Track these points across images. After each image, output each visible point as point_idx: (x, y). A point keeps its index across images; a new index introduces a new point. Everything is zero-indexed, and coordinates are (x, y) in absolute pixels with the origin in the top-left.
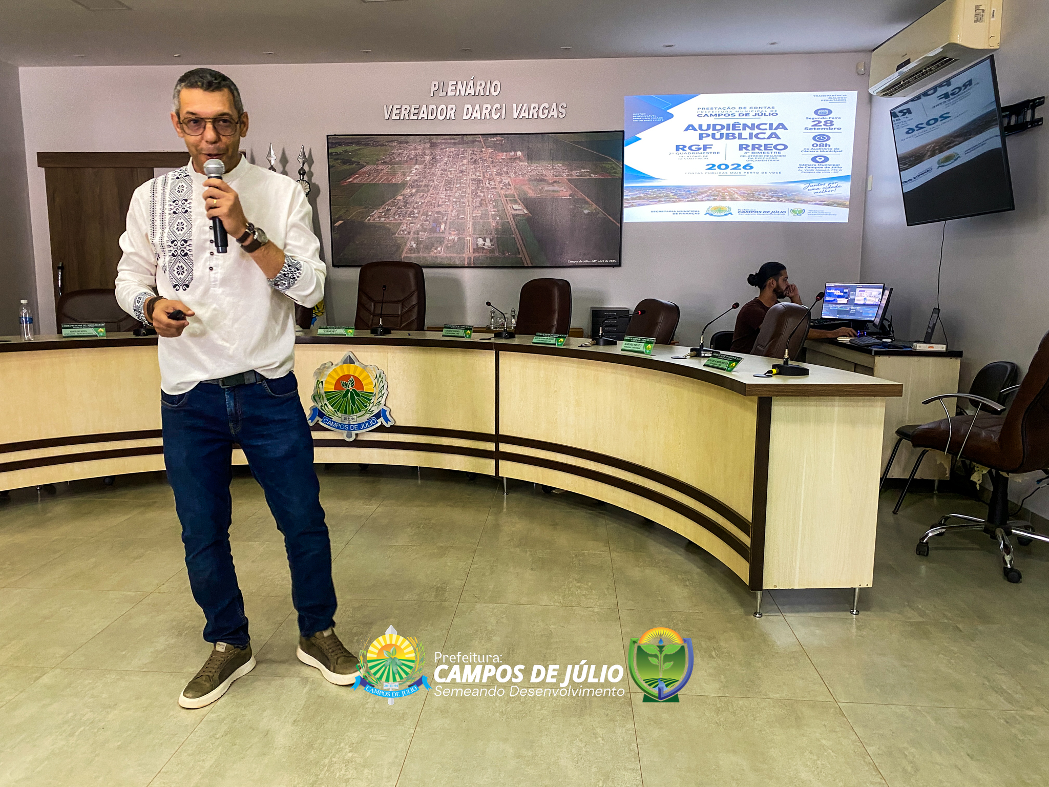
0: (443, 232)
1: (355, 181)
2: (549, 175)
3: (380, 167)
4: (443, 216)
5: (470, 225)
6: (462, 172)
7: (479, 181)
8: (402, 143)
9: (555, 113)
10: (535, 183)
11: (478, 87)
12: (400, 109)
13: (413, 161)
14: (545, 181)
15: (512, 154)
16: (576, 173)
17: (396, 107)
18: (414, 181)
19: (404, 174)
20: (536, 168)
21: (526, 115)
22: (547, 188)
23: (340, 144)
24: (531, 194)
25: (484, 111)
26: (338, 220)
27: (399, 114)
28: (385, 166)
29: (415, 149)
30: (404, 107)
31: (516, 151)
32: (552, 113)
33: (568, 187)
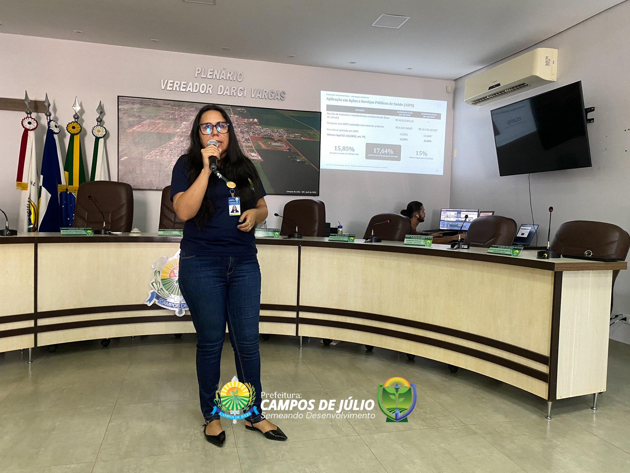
1: (138, 130)
2: (276, 136)
3: (157, 121)
8: (174, 106)
9: (279, 97)
10: (266, 140)
11: (229, 75)
12: (173, 83)
13: (182, 119)
14: (273, 139)
15: (251, 120)
16: (292, 136)
17: (170, 81)
18: (182, 132)
19: (175, 127)
20: (267, 131)
21: (260, 96)
22: (274, 144)
23: (127, 103)
24: (263, 147)
25: (232, 91)
26: (124, 155)
27: (173, 86)
28: (161, 121)
29: (184, 111)
30: (176, 82)
31: (254, 119)
32: (276, 97)
33: (287, 144)
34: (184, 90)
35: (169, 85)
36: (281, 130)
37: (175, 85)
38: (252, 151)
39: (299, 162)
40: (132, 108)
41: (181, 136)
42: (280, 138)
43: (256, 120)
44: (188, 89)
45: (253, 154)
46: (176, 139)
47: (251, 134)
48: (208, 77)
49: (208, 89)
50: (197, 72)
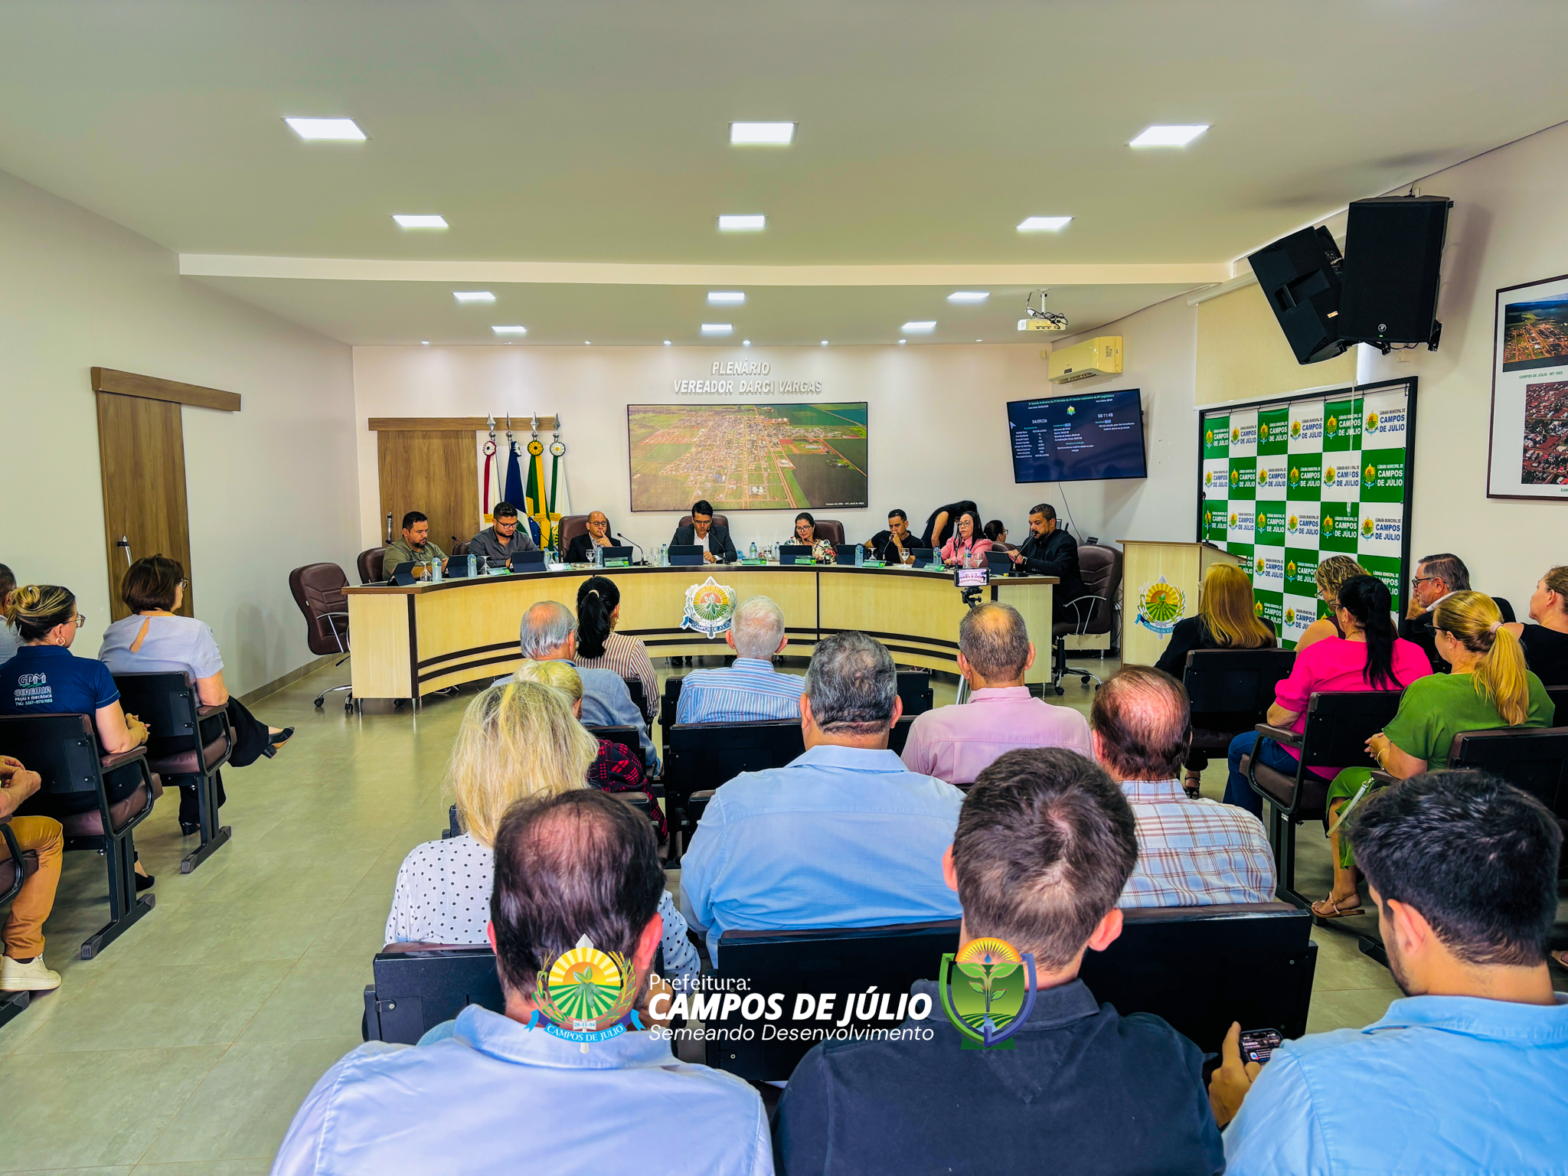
0: (724, 482)
1: (652, 442)
2: (811, 436)
3: (672, 431)
4: (724, 469)
5: (746, 476)
6: (740, 434)
7: (753, 442)
8: (691, 411)
9: (813, 389)
10: (797, 443)
11: (752, 367)
12: (688, 384)
13: (699, 425)
14: (806, 441)
15: (780, 420)
16: (830, 435)
17: (684, 382)
18: (701, 441)
19: (692, 436)
20: (799, 431)
21: (790, 389)
22: (808, 447)
23: (638, 412)
24: (796, 451)
25: (756, 386)
26: (637, 473)
27: (687, 388)
28: (676, 430)
29: (701, 416)
30: (691, 382)
31: (782, 417)
32: (810, 388)
33: (826, 446)
34: (701, 391)
35: (683, 386)
36: (816, 429)
37: (690, 386)
38: (782, 457)
39: (841, 467)
40: (644, 418)
41: (699, 446)
42: (816, 439)
43: (785, 419)
44: (705, 389)
45: (783, 461)
46: (694, 450)
47: (781, 437)
48: (728, 372)
49: (728, 386)
50: (715, 368)
